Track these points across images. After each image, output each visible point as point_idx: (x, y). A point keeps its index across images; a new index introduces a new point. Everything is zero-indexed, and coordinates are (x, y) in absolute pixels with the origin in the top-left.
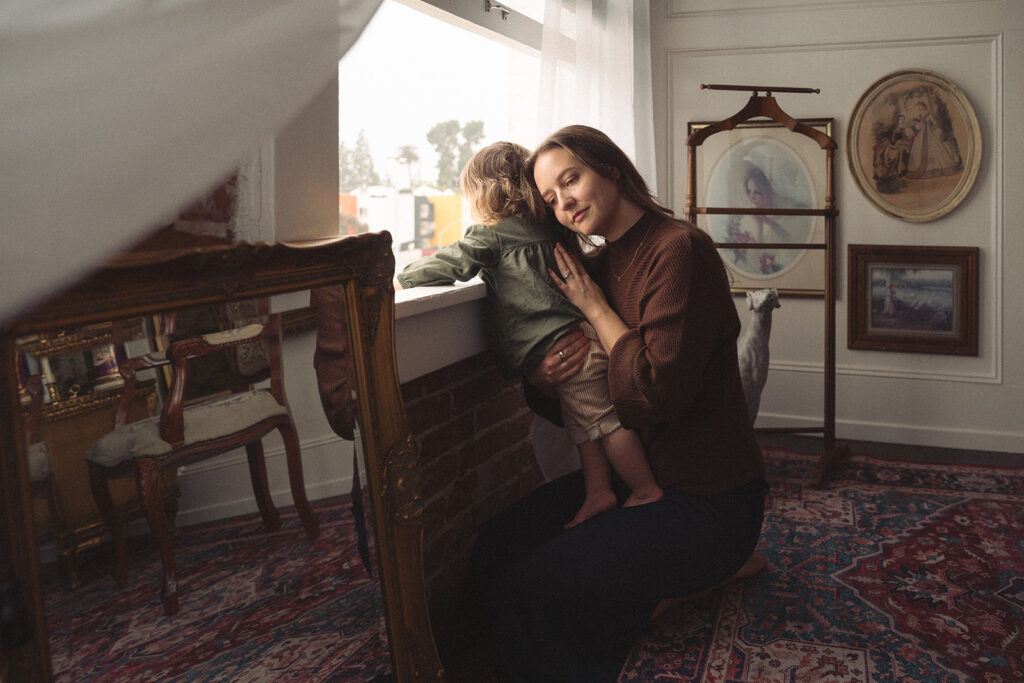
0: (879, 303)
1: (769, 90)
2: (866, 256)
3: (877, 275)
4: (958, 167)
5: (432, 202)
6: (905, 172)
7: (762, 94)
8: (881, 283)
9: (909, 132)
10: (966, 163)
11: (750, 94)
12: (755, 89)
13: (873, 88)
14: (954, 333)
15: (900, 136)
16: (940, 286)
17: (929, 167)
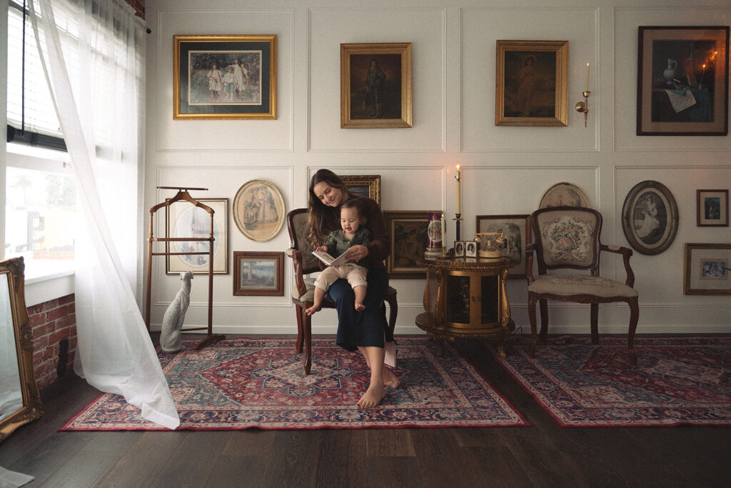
0: (246, 276)
1: (186, 189)
2: (240, 256)
3: (245, 264)
4: (277, 219)
5: (41, 216)
6: (256, 221)
7: (183, 191)
8: (247, 267)
9: (258, 205)
10: (279, 218)
11: (178, 191)
12: (180, 189)
13: (243, 186)
14: (274, 287)
15: (255, 206)
16: (269, 268)
17: (266, 219)
